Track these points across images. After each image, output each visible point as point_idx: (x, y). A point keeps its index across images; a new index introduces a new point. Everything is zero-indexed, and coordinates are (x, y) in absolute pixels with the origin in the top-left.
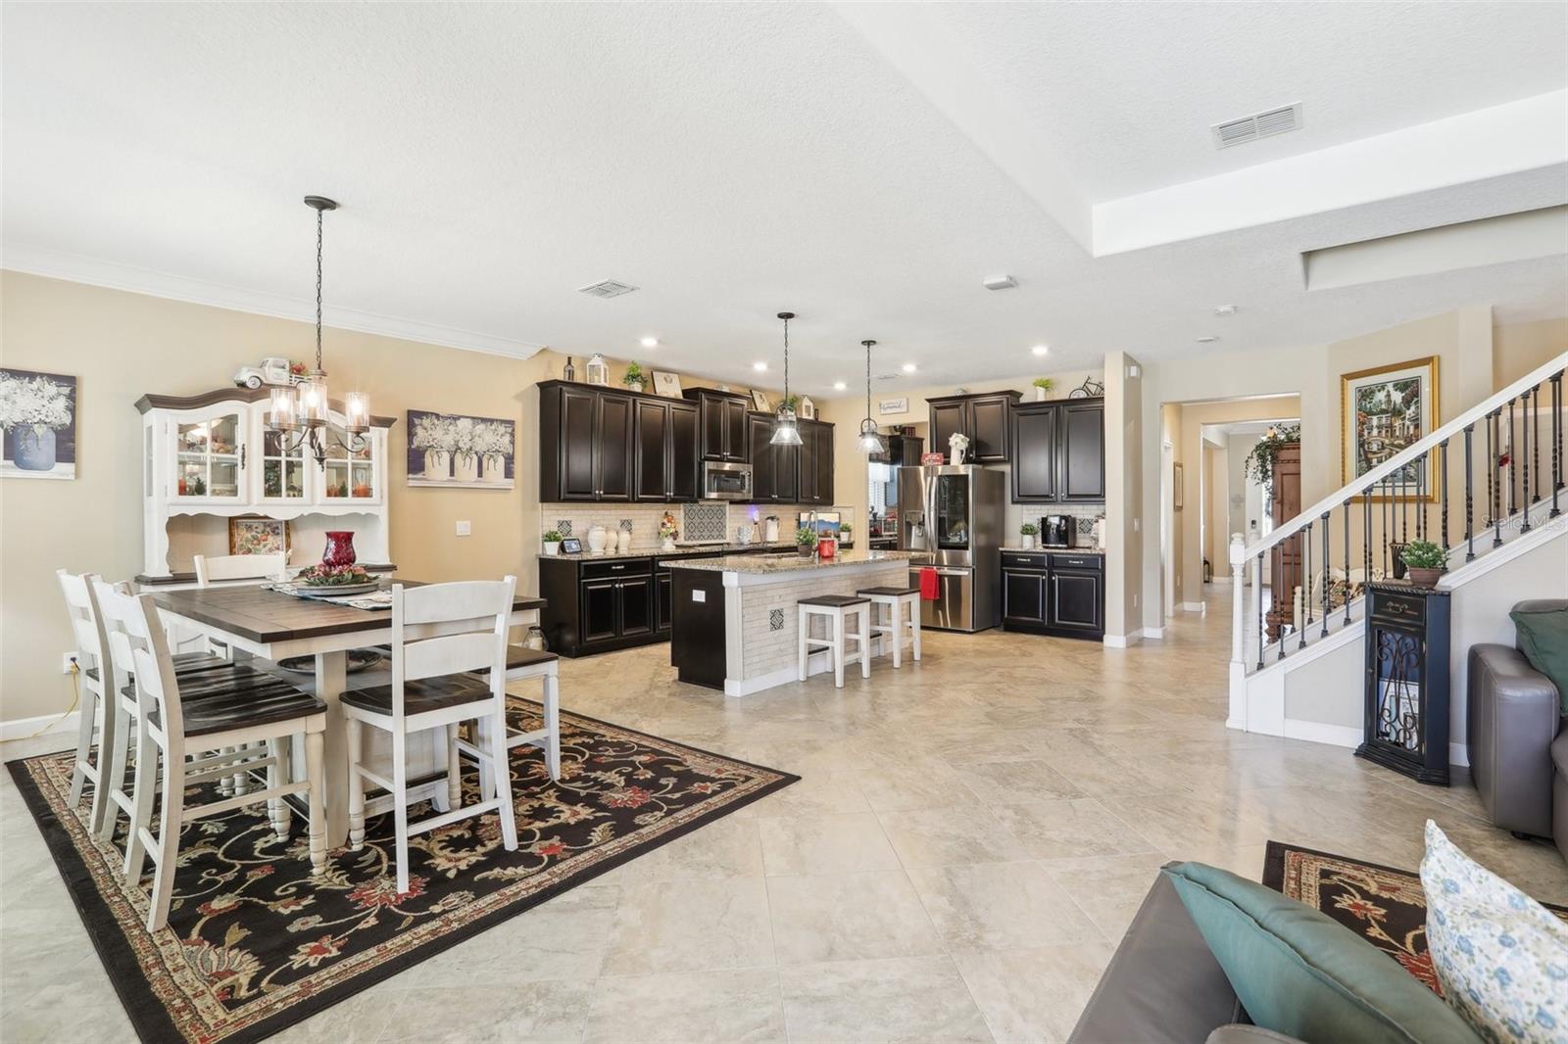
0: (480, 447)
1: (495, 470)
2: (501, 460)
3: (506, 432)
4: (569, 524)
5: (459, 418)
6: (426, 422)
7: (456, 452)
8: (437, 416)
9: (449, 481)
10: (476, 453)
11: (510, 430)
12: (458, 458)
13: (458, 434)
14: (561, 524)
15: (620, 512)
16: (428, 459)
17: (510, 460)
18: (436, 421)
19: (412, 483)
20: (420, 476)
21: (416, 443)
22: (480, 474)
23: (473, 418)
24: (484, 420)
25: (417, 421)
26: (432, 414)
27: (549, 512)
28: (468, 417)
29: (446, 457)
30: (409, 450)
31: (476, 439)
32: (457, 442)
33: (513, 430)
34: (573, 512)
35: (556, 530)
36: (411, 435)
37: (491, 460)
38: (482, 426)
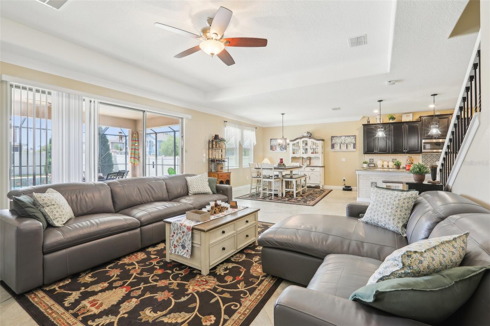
0: (347, 142)
1: (351, 147)
2: (352, 145)
4: (373, 159)
6: (334, 138)
7: (341, 144)
8: (337, 137)
9: (339, 150)
11: (354, 138)
12: (342, 145)
13: (341, 140)
14: (370, 159)
15: (392, 156)
16: (335, 146)
17: (355, 145)
19: (332, 151)
20: (333, 149)
21: (332, 143)
22: (347, 148)
24: (348, 136)
25: (333, 138)
26: (336, 136)
27: (366, 157)
28: (344, 136)
29: (339, 145)
30: (332, 144)
31: (346, 140)
32: (341, 142)
33: (355, 137)
34: (374, 156)
35: (368, 161)
36: (332, 141)
37: (350, 145)
38: (347, 137)
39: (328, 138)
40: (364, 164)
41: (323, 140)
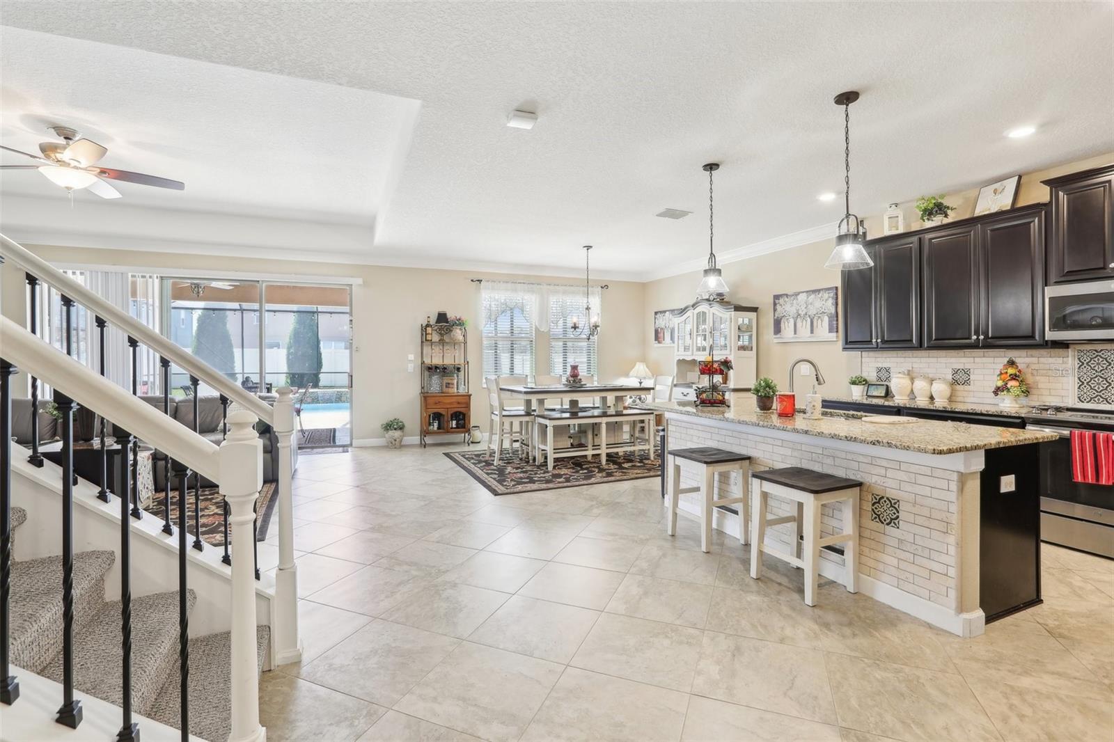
0: (812, 311)
1: (822, 328)
2: (825, 320)
3: (829, 297)
4: (888, 370)
5: (799, 293)
6: (781, 301)
7: (797, 317)
8: (787, 295)
9: (793, 338)
10: (809, 316)
11: (832, 295)
12: (799, 321)
13: (798, 305)
14: (879, 370)
15: (953, 360)
16: (782, 325)
18: (786, 299)
19: (776, 341)
20: (778, 336)
21: (776, 316)
22: (812, 332)
23: (807, 292)
24: (814, 291)
25: (777, 301)
26: (784, 295)
27: (867, 360)
28: (803, 292)
29: (792, 321)
30: (775, 320)
31: (810, 306)
32: (798, 311)
33: (836, 294)
34: (893, 359)
35: (872, 376)
36: (775, 310)
37: (819, 321)
38: (813, 296)
39: (765, 302)
40: (853, 387)
41: (755, 309)
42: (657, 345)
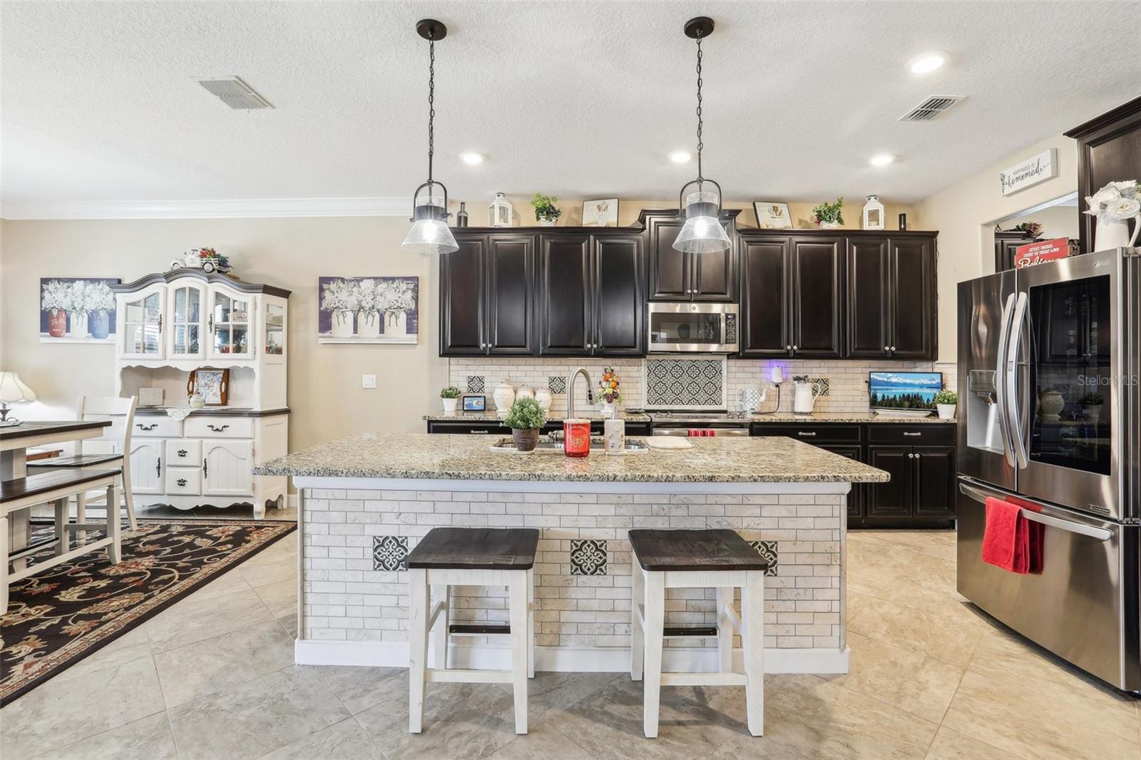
0: (381, 305)
1: (397, 327)
2: (403, 317)
3: (408, 289)
4: (481, 380)
5: (362, 279)
6: (333, 286)
7: (359, 311)
8: (343, 280)
9: (352, 338)
10: (378, 311)
11: (412, 286)
12: (361, 317)
13: (361, 294)
14: (471, 380)
15: (550, 368)
16: (334, 319)
17: (413, 316)
18: (342, 285)
19: (321, 341)
20: (327, 334)
21: (324, 306)
22: (382, 331)
23: (375, 278)
24: (385, 279)
25: (325, 286)
26: (338, 278)
27: (457, 368)
28: (369, 278)
29: (350, 316)
30: (321, 312)
31: (378, 298)
32: (360, 302)
33: (417, 286)
34: (487, 367)
35: (463, 386)
36: (321, 298)
37: (393, 317)
38: (384, 285)
39: (304, 284)
40: (446, 401)
41: (285, 294)
42: (46, 339)
